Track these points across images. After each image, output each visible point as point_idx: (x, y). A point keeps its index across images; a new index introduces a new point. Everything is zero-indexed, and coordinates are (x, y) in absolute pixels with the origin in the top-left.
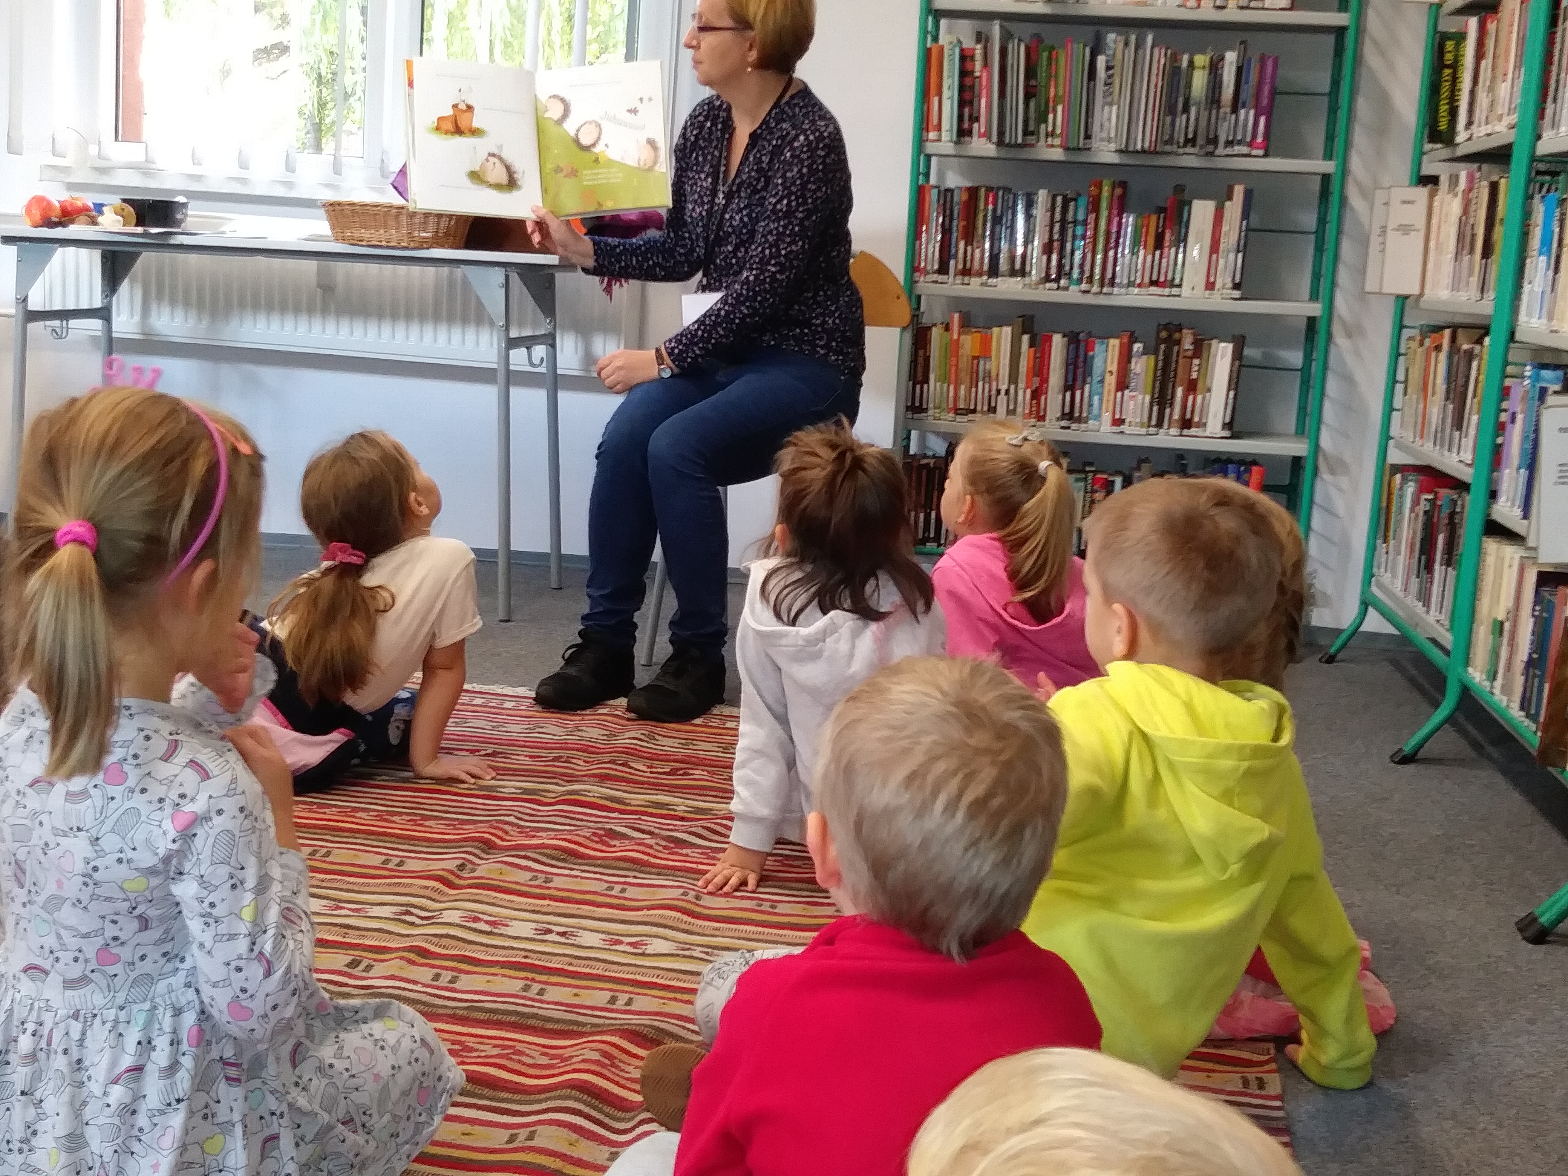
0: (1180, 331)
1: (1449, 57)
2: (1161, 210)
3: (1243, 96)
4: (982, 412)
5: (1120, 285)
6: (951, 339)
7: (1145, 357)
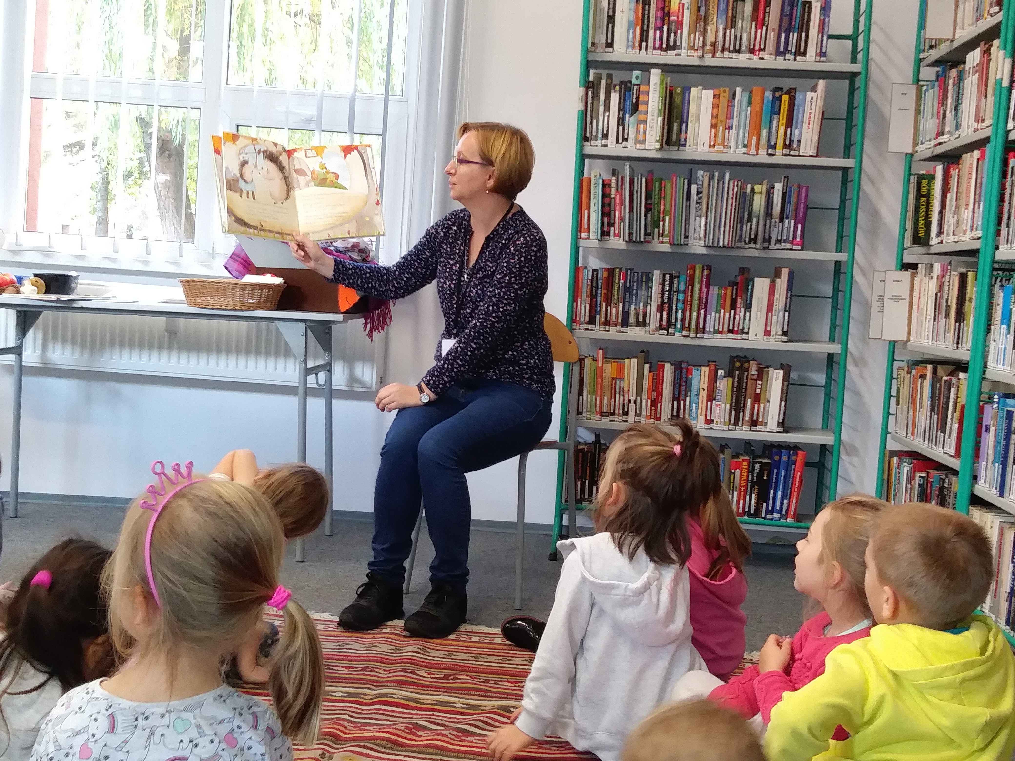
0: (748, 362)
1: (924, 190)
2: (734, 284)
3: (787, 211)
4: (619, 415)
5: (709, 332)
6: (598, 366)
7: (726, 379)
